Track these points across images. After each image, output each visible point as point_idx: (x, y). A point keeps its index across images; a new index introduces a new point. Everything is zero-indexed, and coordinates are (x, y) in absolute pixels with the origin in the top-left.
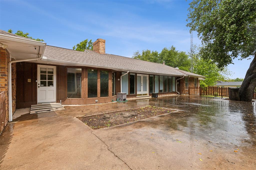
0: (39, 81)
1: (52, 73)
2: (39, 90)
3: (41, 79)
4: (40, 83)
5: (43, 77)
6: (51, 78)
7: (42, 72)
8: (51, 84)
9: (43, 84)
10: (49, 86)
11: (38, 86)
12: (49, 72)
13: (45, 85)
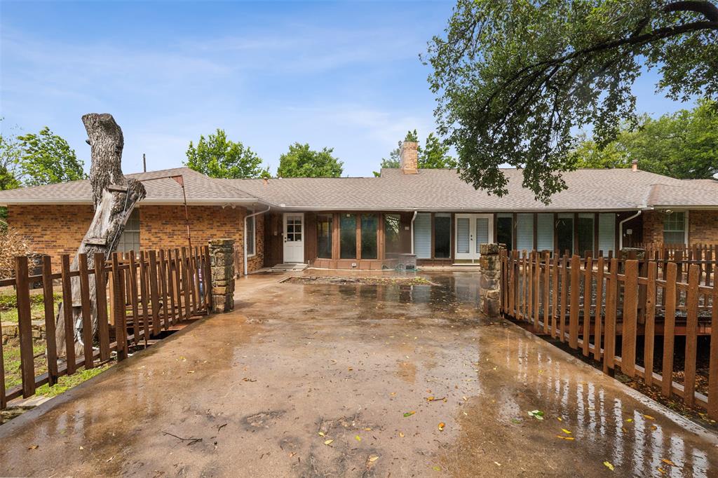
0: (285, 235)
1: (300, 222)
2: (285, 245)
3: (288, 232)
4: (286, 236)
5: (290, 229)
6: (298, 229)
7: (289, 222)
8: (298, 238)
9: (290, 237)
10: (296, 240)
11: (284, 240)
12: (296, 222)
13: (292, 240)
